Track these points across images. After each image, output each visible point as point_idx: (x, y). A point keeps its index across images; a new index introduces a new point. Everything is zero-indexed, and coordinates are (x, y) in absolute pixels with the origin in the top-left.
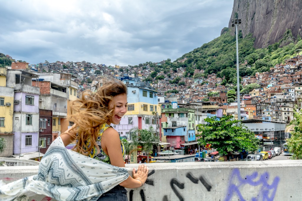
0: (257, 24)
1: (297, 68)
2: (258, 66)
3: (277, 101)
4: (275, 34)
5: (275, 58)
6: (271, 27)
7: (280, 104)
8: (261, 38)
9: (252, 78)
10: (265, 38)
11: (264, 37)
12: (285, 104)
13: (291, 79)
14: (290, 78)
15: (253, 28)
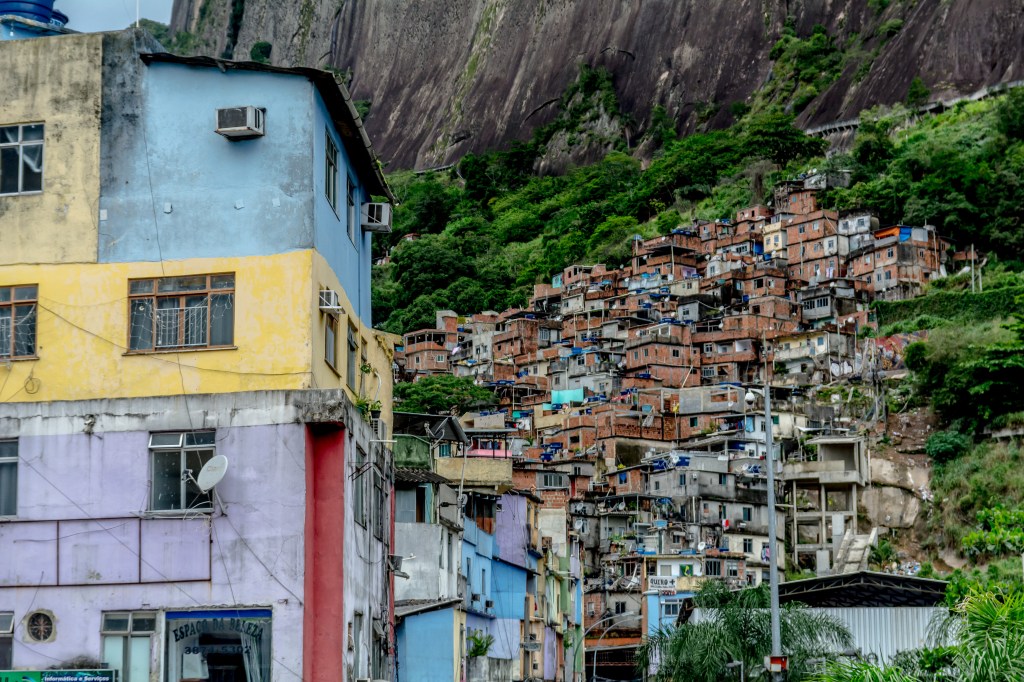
0: (383, 17)
1: (718, 292)
2: (423, 276)
3: (706, 491)
4: (500, 87)
5: (523, 238)
6: (476, 47)
7: (723, 513)
8: (408, 106)
9: (416, 346)
10: (435, 109)
11: (429, 99)
12: (748, 515)
13: (697, 363)
14: (692, 356)
15: (350, 37)
